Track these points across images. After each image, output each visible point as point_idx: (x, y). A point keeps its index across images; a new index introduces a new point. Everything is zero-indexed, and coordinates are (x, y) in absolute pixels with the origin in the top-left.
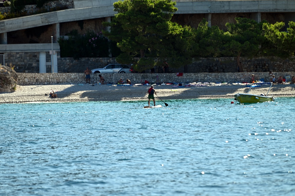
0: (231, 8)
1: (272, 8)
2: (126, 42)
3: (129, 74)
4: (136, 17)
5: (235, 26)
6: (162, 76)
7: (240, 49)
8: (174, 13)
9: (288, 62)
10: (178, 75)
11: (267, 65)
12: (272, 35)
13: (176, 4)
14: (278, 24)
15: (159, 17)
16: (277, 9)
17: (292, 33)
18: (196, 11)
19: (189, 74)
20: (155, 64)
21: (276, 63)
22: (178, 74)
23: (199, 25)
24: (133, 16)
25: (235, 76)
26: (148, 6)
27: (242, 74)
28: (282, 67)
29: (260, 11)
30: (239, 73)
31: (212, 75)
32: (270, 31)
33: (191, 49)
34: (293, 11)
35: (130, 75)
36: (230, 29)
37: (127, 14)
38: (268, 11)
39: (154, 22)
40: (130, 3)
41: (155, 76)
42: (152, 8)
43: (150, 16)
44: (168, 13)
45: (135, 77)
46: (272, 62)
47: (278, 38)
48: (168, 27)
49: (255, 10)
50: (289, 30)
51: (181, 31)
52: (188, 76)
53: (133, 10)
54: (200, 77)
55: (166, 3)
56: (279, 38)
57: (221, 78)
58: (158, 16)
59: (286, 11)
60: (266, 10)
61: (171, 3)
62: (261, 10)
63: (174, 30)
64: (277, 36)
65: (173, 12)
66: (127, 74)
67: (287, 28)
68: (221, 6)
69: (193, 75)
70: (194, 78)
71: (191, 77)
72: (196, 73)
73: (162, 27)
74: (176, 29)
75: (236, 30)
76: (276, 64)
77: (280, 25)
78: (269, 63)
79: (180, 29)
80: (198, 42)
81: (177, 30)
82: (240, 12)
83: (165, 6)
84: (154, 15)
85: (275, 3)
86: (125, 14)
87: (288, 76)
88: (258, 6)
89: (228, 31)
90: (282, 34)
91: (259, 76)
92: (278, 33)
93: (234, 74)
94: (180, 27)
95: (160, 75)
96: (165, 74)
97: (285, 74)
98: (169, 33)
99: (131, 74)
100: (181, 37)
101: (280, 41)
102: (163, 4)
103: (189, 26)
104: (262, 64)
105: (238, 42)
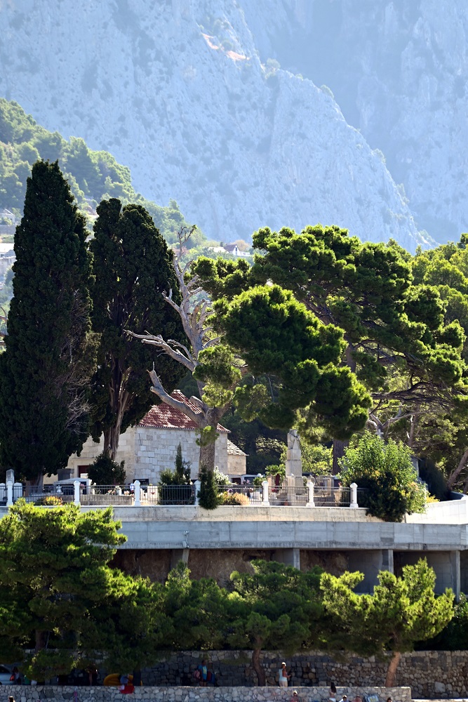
0: (235, 538)
1: (325, 540)
2: (7, 612)
3: (11, 687)
4: (33, 556)
5: (252, 580)
6: (87, 692)
7: (268, 633)
8: (118, 547)
9: (359, 664)
10: (122, 692)
11: (314, 670)
12: (342, 600)
13: (121, 527)
14: (349, 576)
15: (86, 556)
16: (336, 543)
17: (386, 597)
18: (155, 544)
19: (147, 689)
20: (74, 664)
21: (332, 667)
22: (123, 687)
23: (169, 576)
24: (26, 554)
25: (253, 694)
26: (62, 530)
27: (269, 691)
28: (347, 675)
29: (298, 546)
30: (263, 688)
31: (201, 691)
32: (338, 593)
33: (156, 631)
34: (370, 547)
35: (13, 690)
36: (239, 585)
37: (15, 548)
38: (317, 547)
39: (74, 567)
40: (20, 523)
41: (71, 691)
42: (71, 535)
43: (66, 554)
44: (104, 546)
45: (23, 694)
46: (324, 664)
47: (355, 608)
48: (105, 580)
49: (286, 542)
50: (378, 592)
51: (134, 588)
52: (146, 692)
53: (25, 538)
54: (173, 695)
55: (102, 524)
56: (358, 608)
57: (221, 699)
58: (84, 555)
59: (354, 547)
60: (313, 545)
61: (112, 524)
62: (300, 543)
63: (118, 587)
64: (353, 604)
65: (116, 544)
66: (7, 687)
67: (375, 587)
68: (210, 532)
69: (157, 691)
70: (160, 697)
71: (152, 696)
72: (163, 688)
73: (94, 580)
74: (122, 585)
75: (254, 590)
76: (333, 669)
77: (356, 580)
78: (318, 666)
79: (131, 586)
80: (172, 616)
81: (124, 586)
82: (253, 546)
83: (98, 530)
84: (75, 550)
85: (332, 528)
86: (9, 549)
87: (374, 697)
88: (295, 534)
89: (236, 590)
90: (363, 599)
91: (308, 694)
92: (354, 597)
93: (250, 690)
94: (128, 580)
95: (83, 691)
96: (93, 687)
97: (367, 692)
98: (107, 592)
99: (15, 686)
100: (135, 604)
101: (359, 615)
102: (93, 526)
103: (145, 578)
104: (302, 668)
105: (265, 617)
